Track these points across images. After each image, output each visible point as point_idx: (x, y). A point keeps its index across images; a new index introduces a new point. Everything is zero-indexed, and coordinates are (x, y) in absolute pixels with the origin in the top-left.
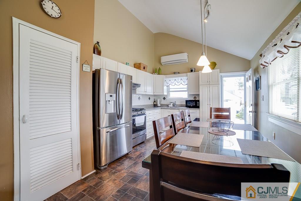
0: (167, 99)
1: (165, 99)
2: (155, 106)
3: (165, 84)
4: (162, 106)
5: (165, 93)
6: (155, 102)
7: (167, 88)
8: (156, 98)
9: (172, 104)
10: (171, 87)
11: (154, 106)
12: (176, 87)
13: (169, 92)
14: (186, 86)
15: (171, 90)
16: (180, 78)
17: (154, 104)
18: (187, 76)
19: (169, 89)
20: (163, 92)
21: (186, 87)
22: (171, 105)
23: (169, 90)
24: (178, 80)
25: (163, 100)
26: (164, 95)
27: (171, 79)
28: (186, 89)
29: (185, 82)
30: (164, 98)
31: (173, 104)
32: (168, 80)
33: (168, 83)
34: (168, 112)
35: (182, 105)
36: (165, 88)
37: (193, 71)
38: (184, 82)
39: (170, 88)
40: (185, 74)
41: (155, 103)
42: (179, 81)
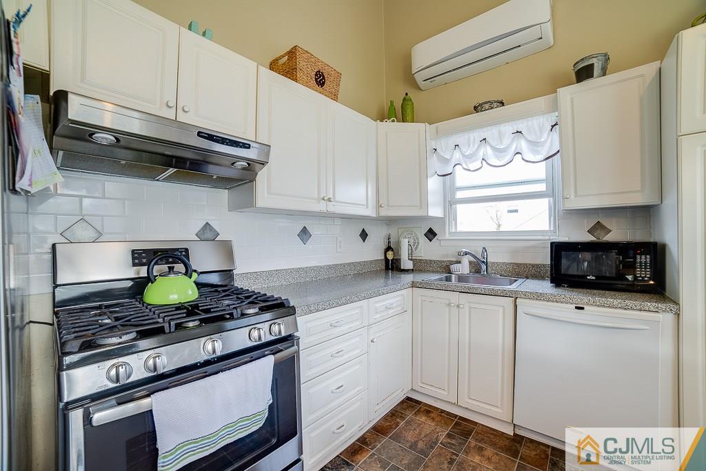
0: (444, 235)
1: (435, 235)
2: (392, 266)
3: (434, 164)
4: (420, 266)
5: (435, 211)
6: (389, 248)
7: (444, 183)
8: (393, 232)
9: (466, 260)
10: (461, 177)
11: (387, 268)
12: (488, 175)
13: (450, 202)
14: (540, 171)
15: (460, 195)
16: (508, 128)
17: (386, 260)
18: (555, 107)
19: (454, 189)
20: (424, 202)
21: (543, 175)
22: (464, 268)
23: (453, 194)
24: (501, 137)
25: (423, 240)
26: (426, 218)
27: (460, 139)
28: (542, 187)
29: (542, 144)
30: (431, 234)
31: (470, 263)
32: (444, 145)
33: (446, 161)
34: (449, 305)
35: (518, 265)
36: (433, 184)
37: (597, 71)
38: (534, 144)
39: (459, 183)
40: (541, 102)
41: (390, 256)
42: (506, 141)
